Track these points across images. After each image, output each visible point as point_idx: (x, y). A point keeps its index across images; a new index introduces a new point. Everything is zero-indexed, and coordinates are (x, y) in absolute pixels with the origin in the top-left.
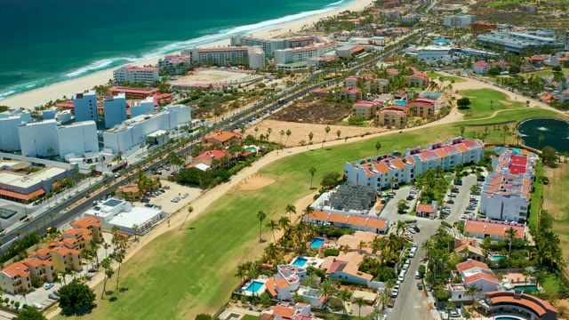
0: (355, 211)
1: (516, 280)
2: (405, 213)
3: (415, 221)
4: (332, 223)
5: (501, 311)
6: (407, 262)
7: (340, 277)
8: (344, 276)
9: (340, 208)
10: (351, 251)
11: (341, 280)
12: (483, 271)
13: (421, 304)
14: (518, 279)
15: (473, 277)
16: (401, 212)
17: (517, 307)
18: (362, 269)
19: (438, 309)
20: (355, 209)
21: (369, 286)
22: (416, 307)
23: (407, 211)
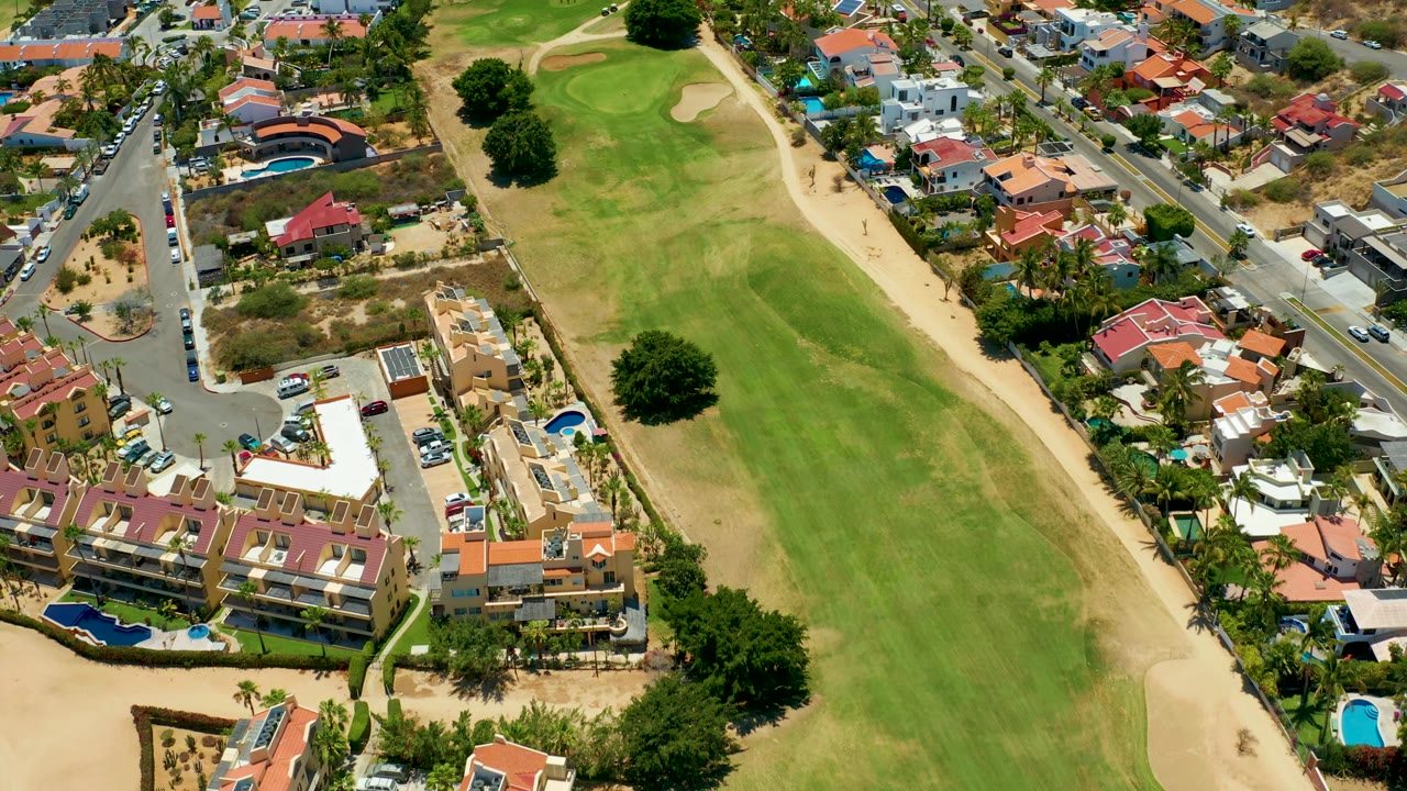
0: (75, 37)
1: (325, 103)
2: (175, 26)
3: (183, 37)
4: (29, 63)
5: (282, 149)
6: (146, 101)
7: (22, 142)
8: (27, 141)
9: (46, 37)
10: (48, 99)
11: (22, 146)
12: (258, 92)
13: (152, 161)
14: (330, 100)
15: (237, 103)
16: (165, 27)
17: (306, 140)
18: (60, 122)
19: (177, 165)
20: (75, 33)
21: (68, 148)
22: (142, 167)
23: (179, 23)
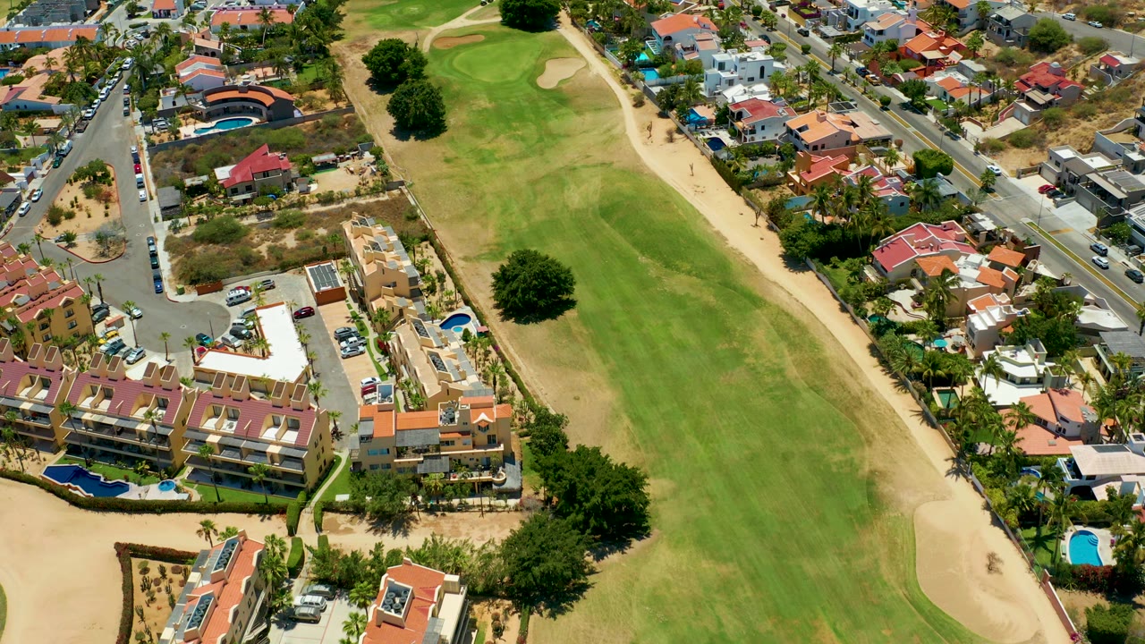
0: (59, 24)
1: (261, 75)
2: (139, 16)
3: (146, 24)
4: (22, 45)
5: (227, 112)
6: (117, 75)
7: (18, 107)
8: (22, 106)
9: (35, 24)
10: (38, 73)
11: (18, 111)
12: (207, 66)
13: (123, 122)
14: (265, 73)
15: (190, 75)
16: (131, 16)
17: (246, 104)
18: (48, 91)
19: (142, 125)
20: (59, 21)
21: (55, 112)
22: (115, 127)
23: (142, 13)
